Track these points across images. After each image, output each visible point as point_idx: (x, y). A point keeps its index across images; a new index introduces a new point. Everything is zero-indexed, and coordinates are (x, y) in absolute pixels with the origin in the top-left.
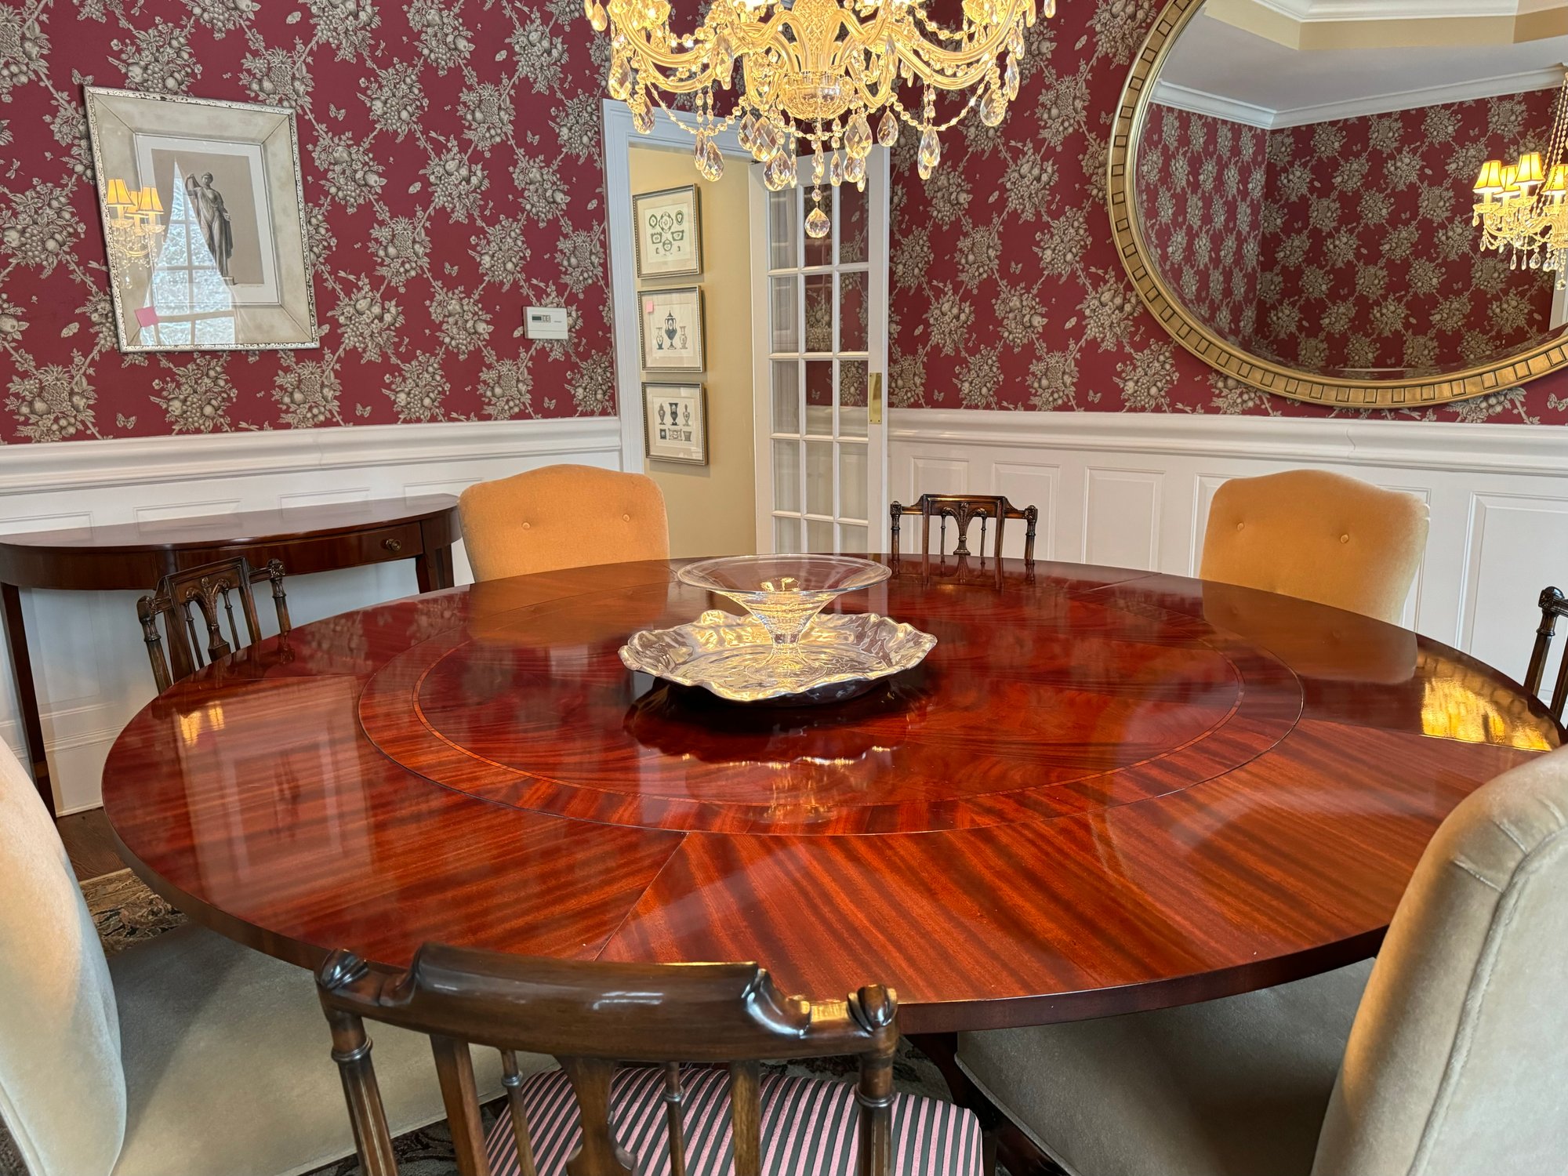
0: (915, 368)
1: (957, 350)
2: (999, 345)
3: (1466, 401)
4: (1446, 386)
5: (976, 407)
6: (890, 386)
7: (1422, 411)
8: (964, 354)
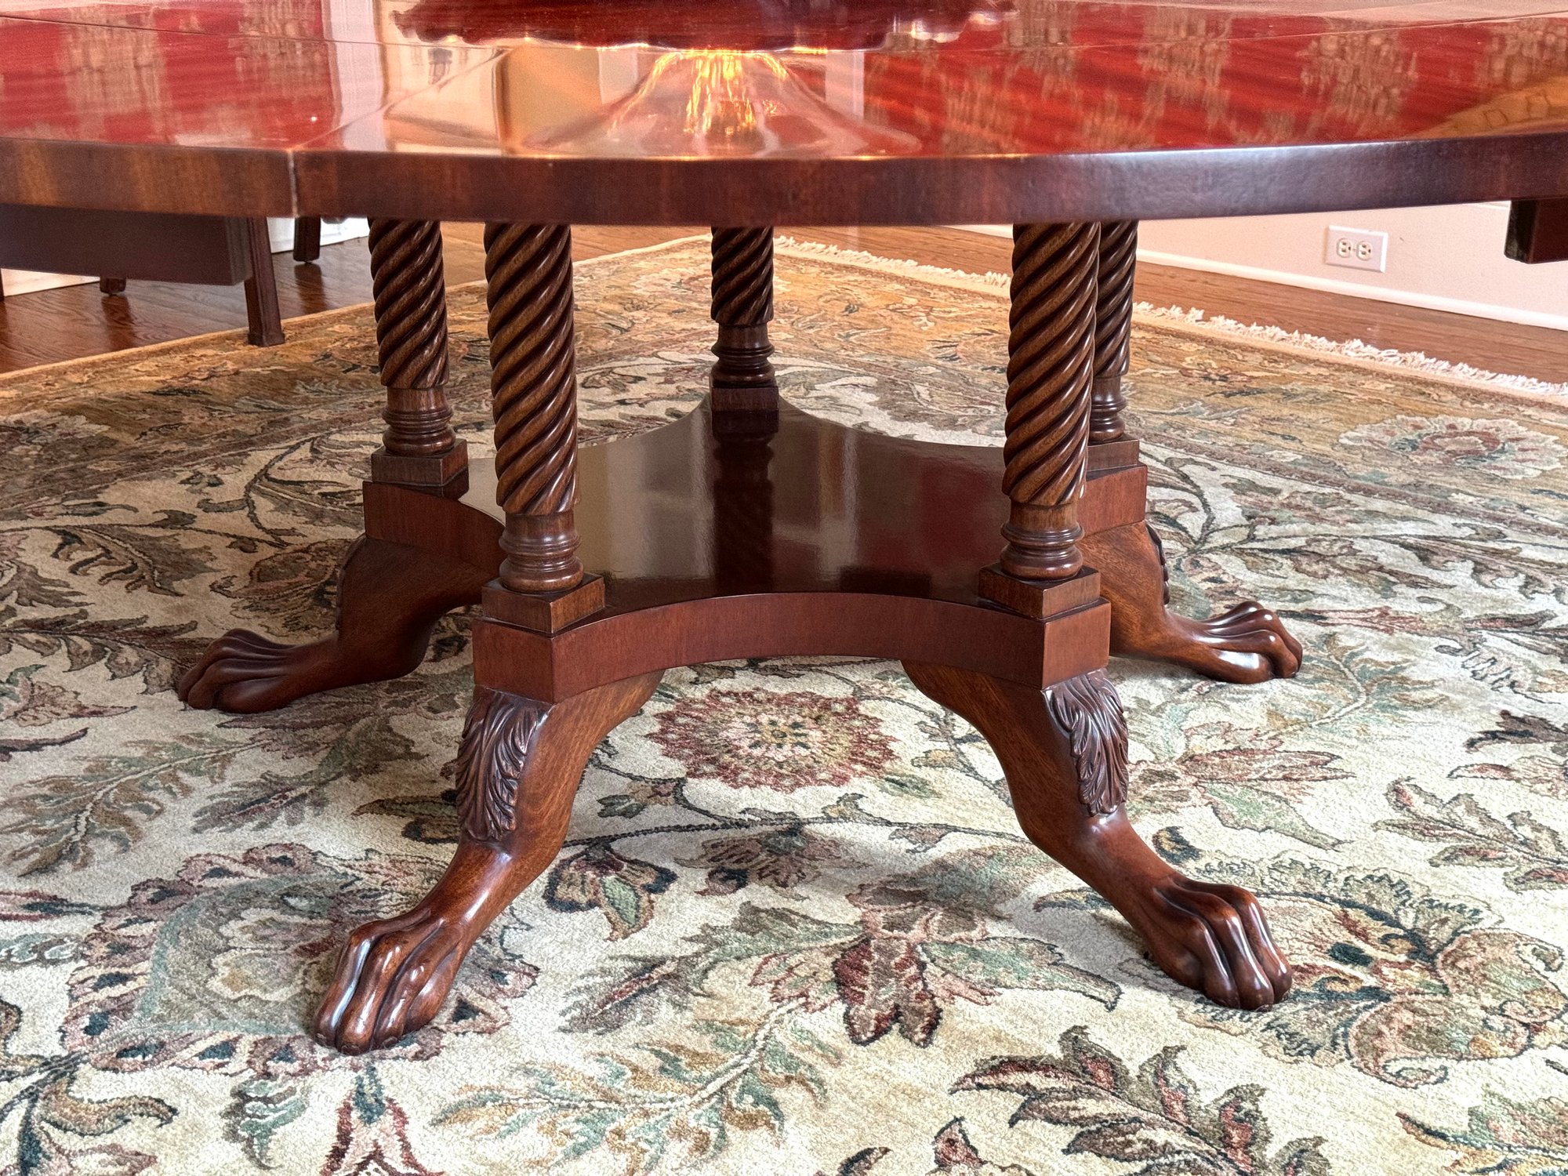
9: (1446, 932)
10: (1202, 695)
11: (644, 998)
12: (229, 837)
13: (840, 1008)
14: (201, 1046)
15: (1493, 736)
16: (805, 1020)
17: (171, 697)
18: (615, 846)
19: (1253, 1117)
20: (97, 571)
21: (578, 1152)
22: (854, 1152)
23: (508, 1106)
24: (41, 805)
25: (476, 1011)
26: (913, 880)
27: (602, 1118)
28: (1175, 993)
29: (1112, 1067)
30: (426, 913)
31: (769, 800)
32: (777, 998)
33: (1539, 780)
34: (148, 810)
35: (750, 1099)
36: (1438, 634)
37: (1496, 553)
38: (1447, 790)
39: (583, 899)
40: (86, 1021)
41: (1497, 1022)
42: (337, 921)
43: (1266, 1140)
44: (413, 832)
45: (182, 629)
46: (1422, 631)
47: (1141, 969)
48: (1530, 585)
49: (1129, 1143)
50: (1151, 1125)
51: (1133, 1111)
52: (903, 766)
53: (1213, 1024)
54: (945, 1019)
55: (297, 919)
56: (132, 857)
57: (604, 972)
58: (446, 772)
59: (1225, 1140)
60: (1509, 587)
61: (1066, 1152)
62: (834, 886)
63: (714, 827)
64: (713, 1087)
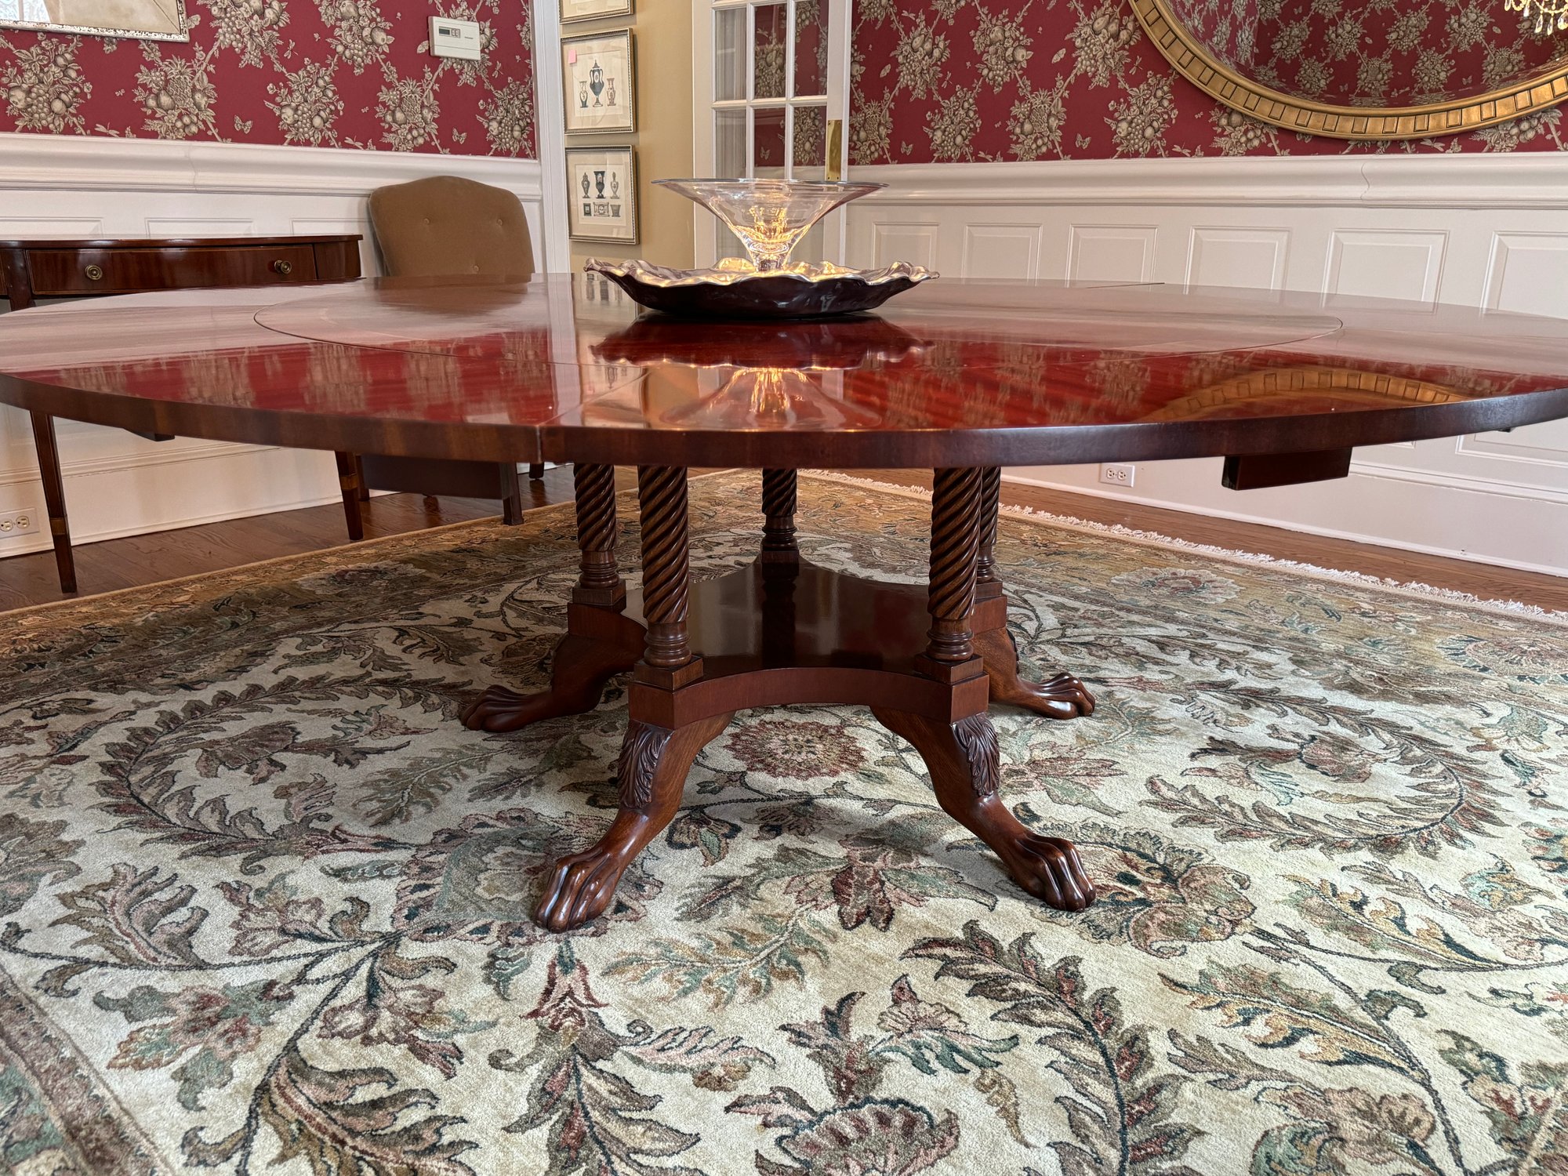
0: (880, 115)
1: (929, 93)
2: (977, 85)
3: (1495, 126)
4: (1476, 109)
5: (949, 160)
6: (850, 140)
7: (1445, 141)
8: (936, 97)
9: (1183, 865)
10: (1039, 726)
11: (723, 901)
12: (488, 804)
13: (836, 908)
14: (471, 927)
15: (1205, 751)
16: (816, 915)
17: (457, 723)
18: (707, 811)
19: (1076, 975)
20: (418, 651)
21: (685, 993)
22: (845, 994)
23: (646, 965)
24: (383, 785)
25: (627, 908)
26: (876, 832)
27: (699, 972)
28: (1028, 901)
29: (993, 943)
30: (599, 850)
31: (796, 785)
32: (799, 901)
33: (1232, 777)
34: (443, 789)
35: (784, 962)
36: (1172, 692)
37: (1202, 646)
38: (1181, 782)
39: (688, 842)
40: (406, 912)
41: (1213, 919)
42: (549, 854)
43: (1083, 989)
44: (592, 802)
45: (464, 684)
46: (1163, 690)
47: (1008, 886)
48: (1222, 665)
49: (1004, 991)
50: (1016, 979)
51: (1006, 971)
52: (870, 765)
53: (1051, 920)
54: (897, 915)
55: (526, 852)
56: (434, 816)
57: (701, 885)
58: (611, 767)
59: (1060, 989)
60: (1211, 665)
61: (968, 995)
62: (831, 835)
63: (762, 800)
64: (763, 954)
